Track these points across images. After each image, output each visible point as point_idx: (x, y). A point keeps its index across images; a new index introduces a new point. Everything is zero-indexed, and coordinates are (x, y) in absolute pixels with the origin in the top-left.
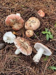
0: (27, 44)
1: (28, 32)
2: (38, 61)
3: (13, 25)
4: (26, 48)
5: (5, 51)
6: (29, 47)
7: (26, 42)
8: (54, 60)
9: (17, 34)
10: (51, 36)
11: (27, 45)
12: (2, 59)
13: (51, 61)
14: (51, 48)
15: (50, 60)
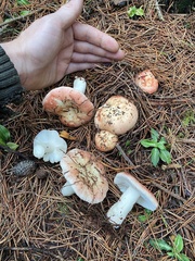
0: (95, 170)
1: (102, 139)
2: (120, 222)
3: (64, 114)
4: (92, 182)
5: (36, 181)
6: (100, 180)
7: (94, 165)
8: (166, 224)
9: (72, 138)
10: (166, 156)
11: (96, 173)
12: (25, 205)
13: (158, 223)
14: (163, 188)
15: (155, 221)
